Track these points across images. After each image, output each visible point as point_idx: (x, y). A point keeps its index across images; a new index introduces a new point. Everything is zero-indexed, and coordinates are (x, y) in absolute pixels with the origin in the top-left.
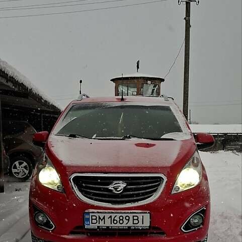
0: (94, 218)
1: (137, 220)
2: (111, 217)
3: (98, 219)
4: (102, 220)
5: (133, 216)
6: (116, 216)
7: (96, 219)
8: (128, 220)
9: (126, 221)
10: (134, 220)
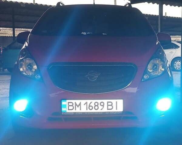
0: (70, 104)
1: (111, 105)
2: (86, 103)
3: (74, 105)
4: (78, 106)
5: (108, 102)
6: (91, 102)
7: (72, 105)
8: (103, 106)
9: (100, 107)
10: (108, 105)
